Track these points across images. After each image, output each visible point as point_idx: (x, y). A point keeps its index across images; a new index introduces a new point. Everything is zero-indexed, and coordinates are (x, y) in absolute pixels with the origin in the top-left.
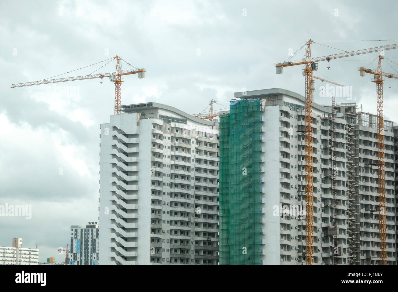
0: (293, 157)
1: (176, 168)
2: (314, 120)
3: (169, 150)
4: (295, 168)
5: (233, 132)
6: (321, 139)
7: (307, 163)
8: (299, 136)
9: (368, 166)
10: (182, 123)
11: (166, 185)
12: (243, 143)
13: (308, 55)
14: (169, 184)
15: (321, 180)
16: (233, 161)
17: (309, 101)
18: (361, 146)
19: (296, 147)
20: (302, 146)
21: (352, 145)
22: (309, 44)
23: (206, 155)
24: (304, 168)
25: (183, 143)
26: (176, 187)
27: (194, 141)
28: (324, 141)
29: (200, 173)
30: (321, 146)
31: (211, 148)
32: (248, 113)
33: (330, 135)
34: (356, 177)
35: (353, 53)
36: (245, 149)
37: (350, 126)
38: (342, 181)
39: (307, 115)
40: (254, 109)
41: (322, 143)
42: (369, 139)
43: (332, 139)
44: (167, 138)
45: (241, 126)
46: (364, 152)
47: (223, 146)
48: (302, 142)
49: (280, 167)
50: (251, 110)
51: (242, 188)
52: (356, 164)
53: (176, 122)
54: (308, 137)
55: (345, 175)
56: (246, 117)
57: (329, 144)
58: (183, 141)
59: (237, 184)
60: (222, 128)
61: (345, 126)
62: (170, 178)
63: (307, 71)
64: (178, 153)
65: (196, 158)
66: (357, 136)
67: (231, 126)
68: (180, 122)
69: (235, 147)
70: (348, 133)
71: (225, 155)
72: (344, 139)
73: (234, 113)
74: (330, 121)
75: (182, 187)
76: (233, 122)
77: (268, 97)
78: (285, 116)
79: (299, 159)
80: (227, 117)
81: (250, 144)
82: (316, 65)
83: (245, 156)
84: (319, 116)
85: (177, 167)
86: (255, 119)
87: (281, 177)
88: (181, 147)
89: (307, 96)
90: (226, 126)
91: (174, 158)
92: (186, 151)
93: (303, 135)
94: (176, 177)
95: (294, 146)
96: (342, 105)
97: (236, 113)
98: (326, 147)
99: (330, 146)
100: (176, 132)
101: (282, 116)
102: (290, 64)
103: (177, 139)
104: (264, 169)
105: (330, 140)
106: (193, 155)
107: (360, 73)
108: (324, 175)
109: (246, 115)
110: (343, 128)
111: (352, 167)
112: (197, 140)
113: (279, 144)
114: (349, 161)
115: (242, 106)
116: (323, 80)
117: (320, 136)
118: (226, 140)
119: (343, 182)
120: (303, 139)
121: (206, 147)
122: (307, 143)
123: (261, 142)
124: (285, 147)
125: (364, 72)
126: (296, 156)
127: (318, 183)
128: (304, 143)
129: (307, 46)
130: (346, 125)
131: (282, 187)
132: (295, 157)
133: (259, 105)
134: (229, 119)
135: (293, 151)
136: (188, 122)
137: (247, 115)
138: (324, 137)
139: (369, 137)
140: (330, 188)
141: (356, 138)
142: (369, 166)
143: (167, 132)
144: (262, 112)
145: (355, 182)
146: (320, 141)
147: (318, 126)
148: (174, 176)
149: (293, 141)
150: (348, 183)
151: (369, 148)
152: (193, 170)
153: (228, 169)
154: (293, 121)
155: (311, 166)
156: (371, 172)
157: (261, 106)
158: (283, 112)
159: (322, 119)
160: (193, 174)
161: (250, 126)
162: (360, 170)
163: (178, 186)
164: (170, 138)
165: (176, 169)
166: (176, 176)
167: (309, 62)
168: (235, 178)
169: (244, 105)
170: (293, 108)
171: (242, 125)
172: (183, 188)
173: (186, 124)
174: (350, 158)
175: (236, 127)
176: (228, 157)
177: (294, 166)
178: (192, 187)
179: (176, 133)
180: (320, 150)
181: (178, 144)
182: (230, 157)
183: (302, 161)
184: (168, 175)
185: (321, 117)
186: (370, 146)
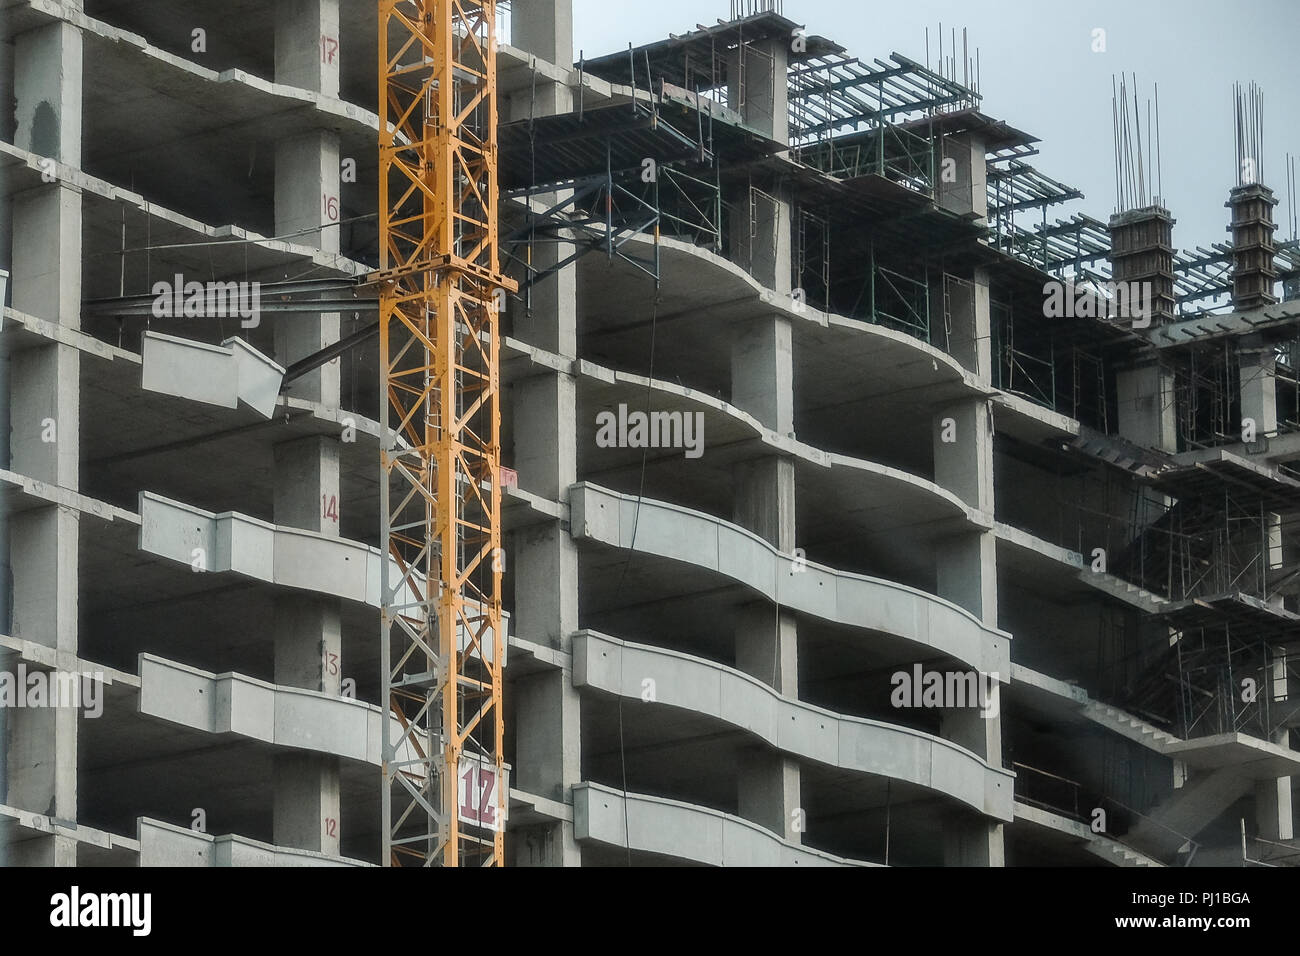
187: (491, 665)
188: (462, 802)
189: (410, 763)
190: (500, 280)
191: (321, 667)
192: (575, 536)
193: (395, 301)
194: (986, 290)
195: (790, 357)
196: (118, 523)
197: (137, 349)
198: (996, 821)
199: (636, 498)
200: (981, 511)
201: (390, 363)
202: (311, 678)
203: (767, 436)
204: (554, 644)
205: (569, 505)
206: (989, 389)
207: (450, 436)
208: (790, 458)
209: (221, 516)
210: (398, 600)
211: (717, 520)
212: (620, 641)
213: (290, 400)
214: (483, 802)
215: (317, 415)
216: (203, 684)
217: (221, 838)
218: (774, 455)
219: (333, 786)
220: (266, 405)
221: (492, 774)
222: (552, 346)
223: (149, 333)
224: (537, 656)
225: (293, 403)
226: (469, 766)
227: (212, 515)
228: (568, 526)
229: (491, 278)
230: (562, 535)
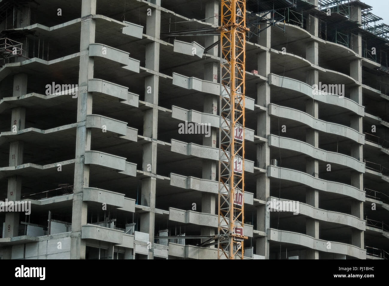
187: (242, 107)
188: (235, 135)
189: (225, 127)
190: (245, 28)
191: (213, 109)
192: (270, 84)
193: (224, 33)
194: (361, 37)
195: (318, 49)
196: (168, 79)
197: (173, 43)
198: (361, 144)
199: (283, 77)
200: (359, 82)
201: (223, 45)
202: (211, 112)
203: (312, 65)
204: (265, 106)
205: (268, 78)
206: (361, 57)
207: (234, 60)
208: (317, 70)
209: (190, 78)
210: (224, 94)
211: (300, 81)
212: (279, 106)
213: (206, 54)
214: (240, 135)
215: (212, 58)
216: (186, 112)
217: (189, 143)
218: (313, 69)
219: (215, 134)
220: (201, 56)
221: (242, 129)
222: (265, 46)
223: (175, 40)
224: (261, 108)
225: (207, 55)
226: (237, 128)
227: (189, 78)
228: (268, 82)
229: (243, 28)
230: (267, 84)
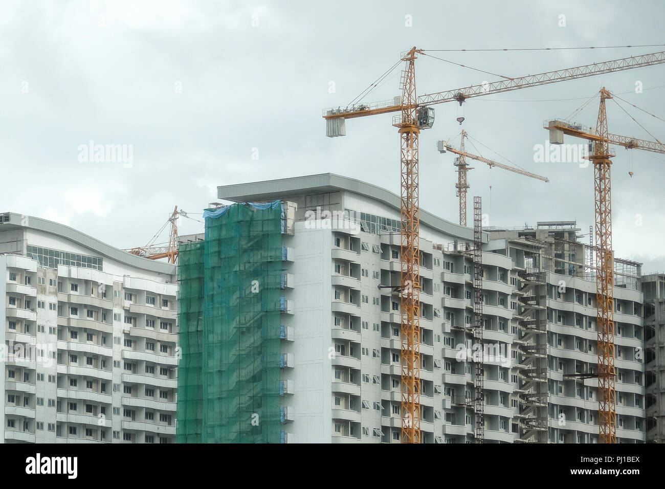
0: (367, 354)
1: (71, 385)
2: (426, 259)
3: (54, 337)
4: (375, 382)
5: (214, 288)
6: (445, 308)
7: (406, 371)
8: (384, 299)
9: (573, 378)
10: (89, 266)
11: (46, 427)
12: (238, 318)
13: (408, 87)
14: (53, 425)
15: (443, 413)
16: (213, 364)
17: (410, 207)
18: (554, 327)
19: (376, 328)
20: (394, 324)
21: (529, 323)
22: (411, 58)
23: (153, 350)
24: (398, 383)
25: (89, 318)
26: (71, 432)
27: (120, 315)
28: (452, 313)
29: (136, 396)
30: (443, 325)
31: (166, 331)
32: (250, 240)
33: (469, 296)
34: (538, 408)
35: (524, 82)
36: (243, 333)
37: (523, 274)
38: (502, 418)
39: (405, 244)
40: (266, 229)
41: (448, 318)
42: (575, 307)
43: (475, 308)
44: (47, 306)
45: (232, 273)
46: (562, 343)
47: (188, 326)
48: (392, 315)
49: (334, 380)
50: (257, 230)
51: (236, 434)
52: (540, 372)
53: (73, 264)
54: (407, 301)
55: (510, 402)
56: (245, 251)
57: (465, 320)
58: (90, 314)
59: (221, 426)
60: (184, 277)
61: (509, 273)
62: (54, 409)
63: (408, 129)
64: (76, 345)
65: (124, 359)
66: (541, 301)
67: (207, 274)
68: (84, 266)
69: (218, 329)
70: (517, 291)
71: (192, 350)
72: (506, 307)
73: (214, 240)
74: (470, 261)
75: (87, 435)
76: (212, 261)
77: (303, 199)
78: (346, 248)
79: (385, 360)
80: (199, 249)
81: (256, 321)
82: (430, 113)
83: (243, 353)
84: (439, 248)
85: (74, 381)
86: (270, 254)
87: (335, 407)
88: (86, 330)
89: (405, 195)
90: (195, 275)
91: (66, 357)
92: (98, 338)
93: (395, 297)
94: (71, 409)
95: (371, 326)
96: (540, 227)
97: (219, 240)
98: (457, 327)
99: (468, 325)
100: (72, 289)
101: (338, 245)
102: (362, 112)
103: (75, 309)
104: (290, 386)
105: (469, 310)
106: (117, 351)
107: (551, 135)
108: (453, 401)
109: (244, 244)
110: (504, 277)
111: (529, 380)
112: (127, 311)
113: (330, 318)
114: (520, 366)
115: (235, 220)
116: (491, 164)
117: (443, 299)
118: (194, 309)
119: (505, 420)
120: (395, 307)
121: (152, 329)
122: (406, 317)
123: (284, 315)
124: (346, 327)
125: (559, 133)
126: (376, 352)
127: (436, 422)
128: (398, 317)
129: (405, 65)
130: (513, 271)
131: (339, 431)
132: (374, 355)
133: (278, 218)
134: (202, 254)
135: (368, 339)
136: (106, 265)
137: (249, 245)
138: (452, 303)
139: (576, 303)
140: (468, 434)
141: (538, 304)
142: (576, 379)
143: (47, 291)
144: (287, 237)
145: (537, 419)
146: (441, 313)
147: (436, 273)
148: (65, 406)
149: (368, 312)
150: (518, 422)
151: (575, 331)
152: (119, 390)
153: (198, 385)
154: (368, 261)
155: (416, 378)
156: (581, 395)
157: (285, 219)
158: (341, 237)
159: (445, 255)
160: (117, 399)
161: (255, 274)
162: (551, 389)
163: (77, 431)
164: (54, 305)
165: (71, 387)
166: (73, 405)
167: (411, 107)
168: (217, 409)
169: (240, 218)
170: (369, 226)
171: (235, 270)
172: (91, 435)
173: (100, 269)
174: (523, 358)
175: (220, 277)
176: (200, 354)
177: (371, 377)
178: (114, 432)
179: (72, 292)
180: (442, 337)
181: (76, 320)
182: (205, 355)
183: (392, 363)
184: (51, 403)
185: (446, 249)
186: (578, 327)
